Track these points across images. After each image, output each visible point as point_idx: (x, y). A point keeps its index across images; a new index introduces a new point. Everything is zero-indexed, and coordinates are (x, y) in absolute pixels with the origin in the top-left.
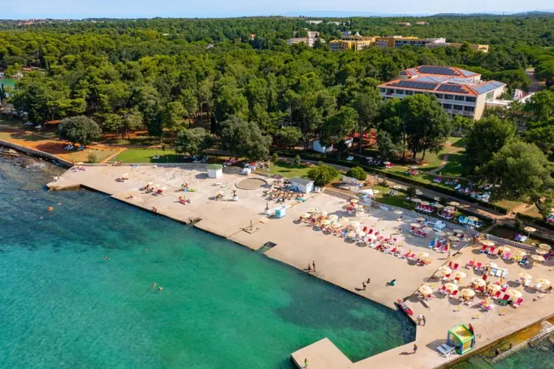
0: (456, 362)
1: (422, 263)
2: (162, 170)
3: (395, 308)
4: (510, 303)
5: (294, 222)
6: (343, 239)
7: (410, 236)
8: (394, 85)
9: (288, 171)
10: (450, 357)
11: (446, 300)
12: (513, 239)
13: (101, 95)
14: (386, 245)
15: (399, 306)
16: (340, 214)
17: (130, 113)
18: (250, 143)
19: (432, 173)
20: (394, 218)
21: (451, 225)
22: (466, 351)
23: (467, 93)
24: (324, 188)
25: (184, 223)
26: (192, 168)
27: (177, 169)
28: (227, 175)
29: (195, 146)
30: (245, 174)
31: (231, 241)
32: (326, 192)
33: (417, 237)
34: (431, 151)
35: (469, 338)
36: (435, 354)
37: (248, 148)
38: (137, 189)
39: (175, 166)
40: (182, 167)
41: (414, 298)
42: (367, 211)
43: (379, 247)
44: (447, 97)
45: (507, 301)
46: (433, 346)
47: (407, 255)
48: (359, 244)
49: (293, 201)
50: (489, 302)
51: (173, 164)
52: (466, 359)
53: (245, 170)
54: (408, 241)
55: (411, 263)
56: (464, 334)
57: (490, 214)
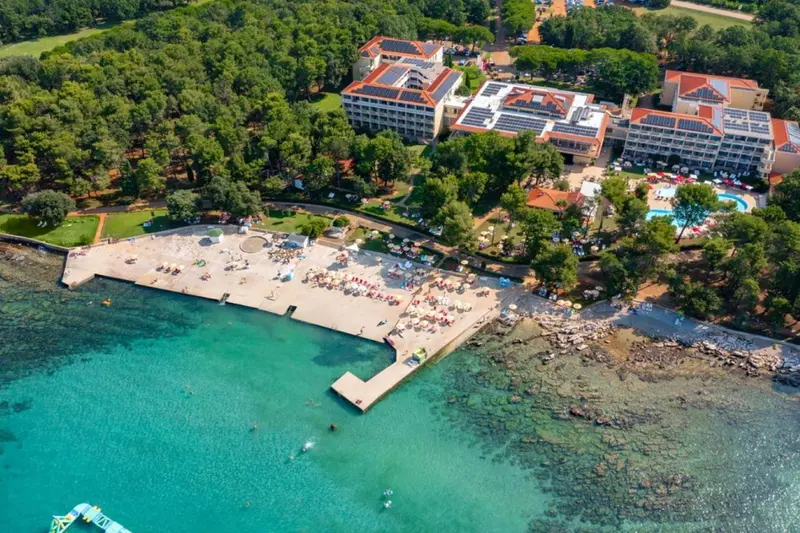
0: (419, 368)
1: (398, 303)
2: (161, 240)
3: (383, 341)
4: (448, 323)
5: (303, 282)
6: (342, 292)
7: (389, 279)
8: (358, 91)
9: (282, 223)
10: (415, 366)
11: (412, 330)
12: (455, 270)
13: (58, 160)
14: (373, 291)
15: (385, 339)
16: (335, 267)
17: (95, 174)
18: (244, 206)
19: (401, 204)
20: (375, 263)
21: (416, 264)
22: (422, 362)
23: (426, 103)
24: (318, 240)
25: (216, 301)
26: (190, 233)
27: (175, 236)
28: (228, 237)
29: (188, 213)
30: (244, 233)
31: (262, 311)
32: (320, 243)
33: (394, 280)
34: (399, 180)
35: (423, 355)
36: (407, 367)
37: (243, 210)
38: (154, 270)
39: (172, 234)
40: (181, 234)
41: (394, 332)
42: (356, 260)
43: (369, 295)
44: (409, 106)
45: (447, 323)
46: (407, 362)
47: (387, 298)
48: (355, 295)
49: (296, 259)
50: (437, 326)
51: (168, 231)
52: (424, 365)
53: (243, 228)
54: (388, 285)
55: (391, 304)
56: (420, 353)
57: (441, 247)
